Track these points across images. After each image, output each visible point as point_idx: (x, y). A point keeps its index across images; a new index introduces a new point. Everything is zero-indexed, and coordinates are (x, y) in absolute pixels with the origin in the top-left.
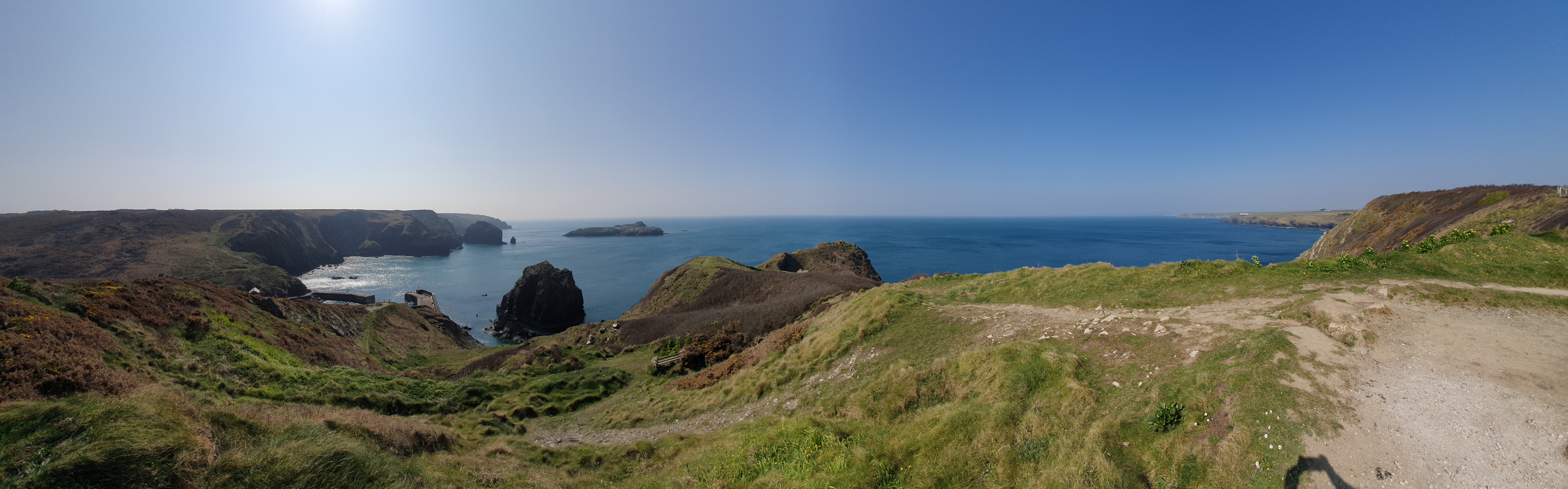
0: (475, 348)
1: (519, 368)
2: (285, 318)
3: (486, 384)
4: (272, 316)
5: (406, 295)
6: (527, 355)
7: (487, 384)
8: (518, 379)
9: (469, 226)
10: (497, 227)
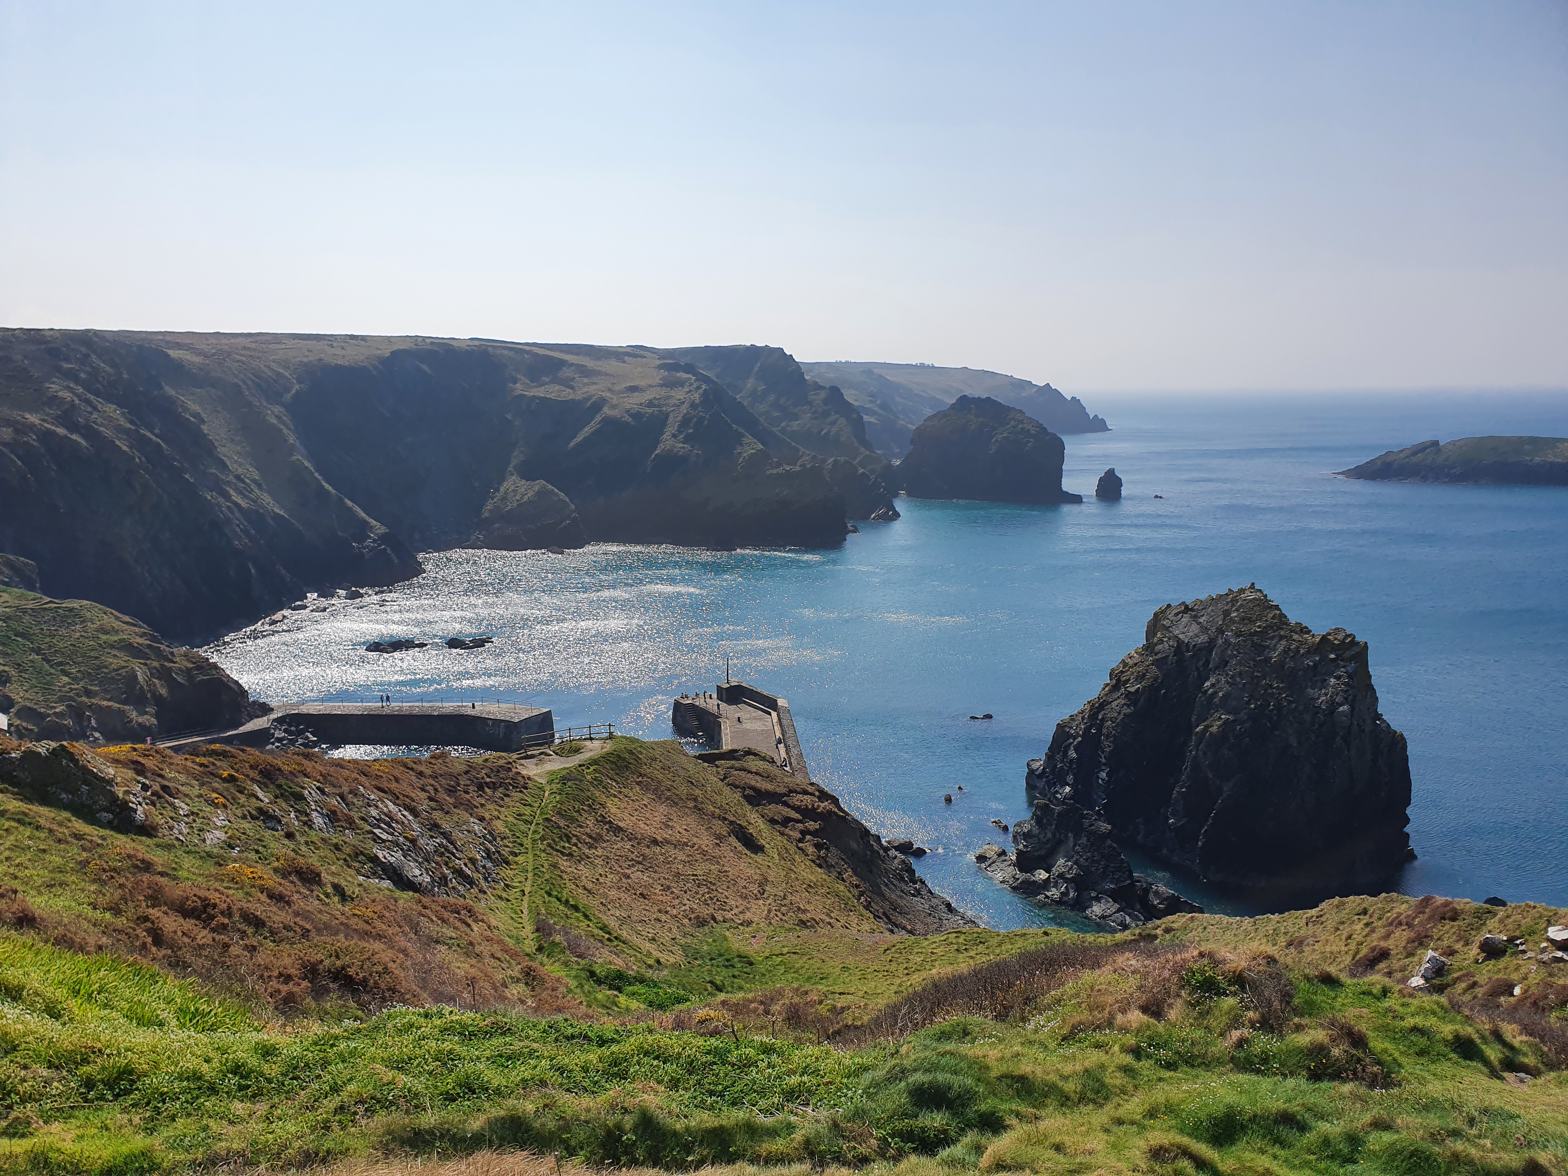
0: (938, 930)
1: (1110, 1024)
2: (147, 830)
3: (980, 1067)
4: (80, 826)
5: (677, 706)
6: (1145, 976)
7: (987, 1068)
8: (1102, 1067)
9: (925, 420)
10: (1040, 426)
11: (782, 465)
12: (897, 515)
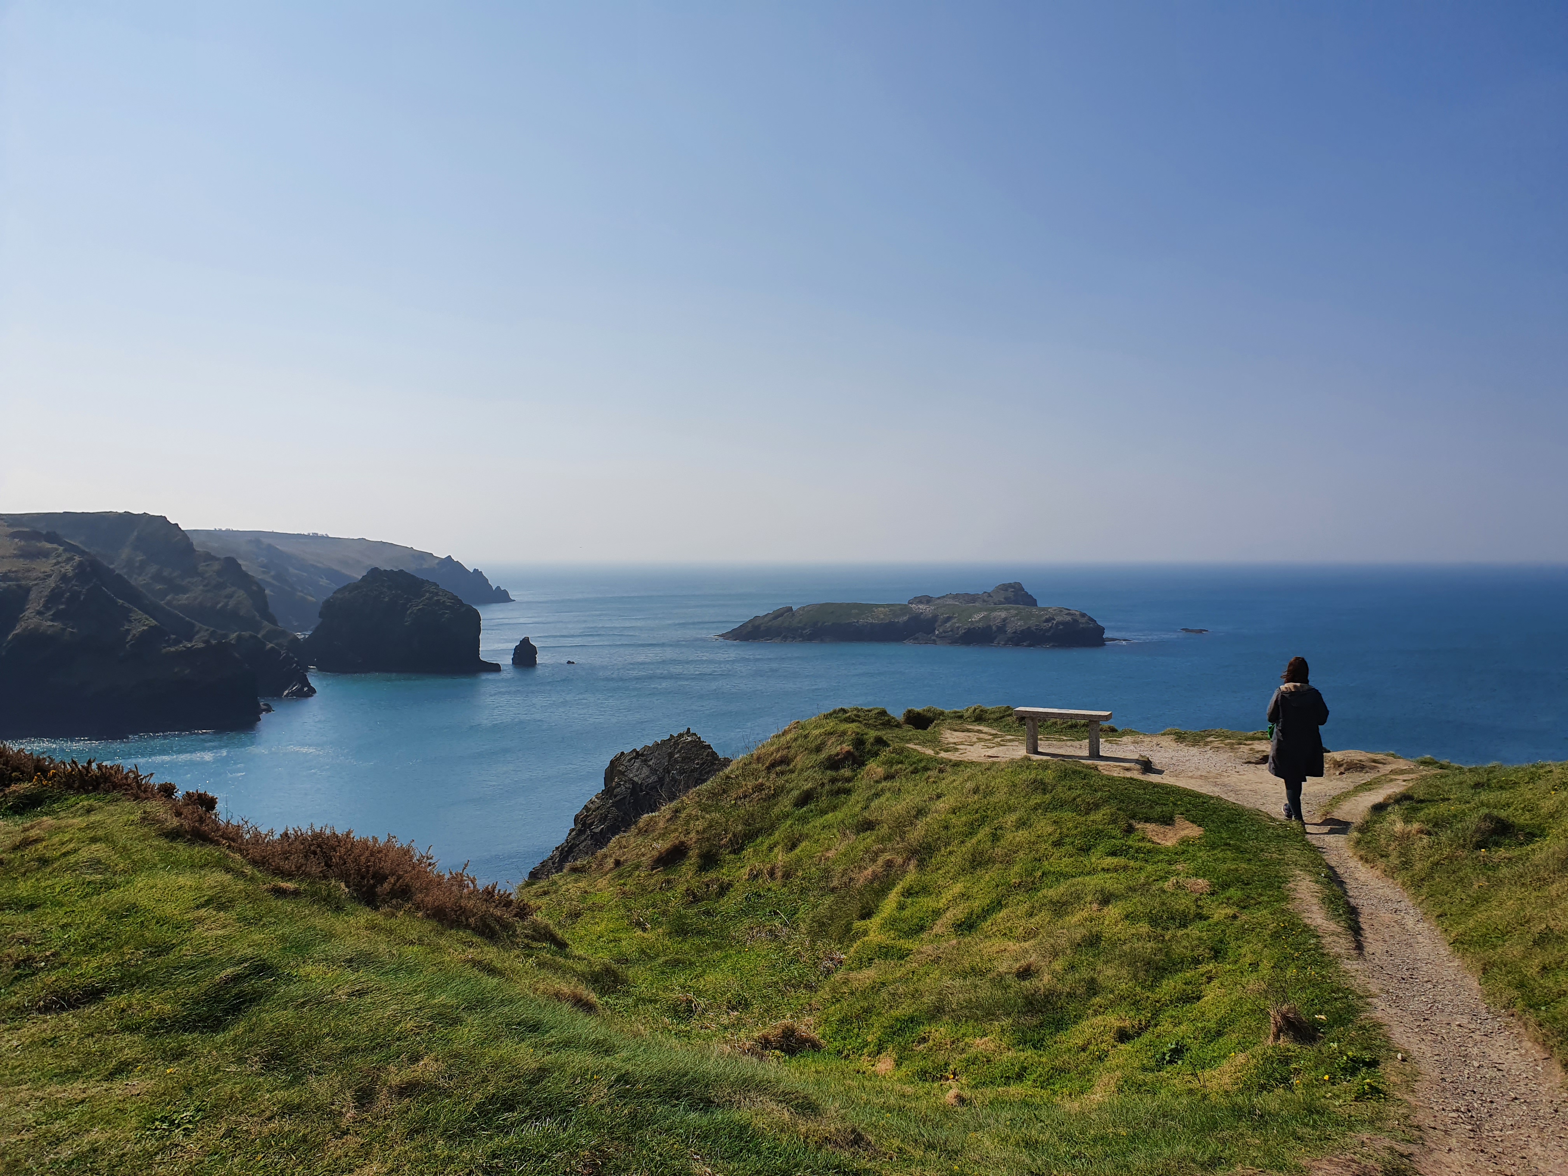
9: (335, 593)
10: (455, 598)
11: (181, 642)
12: (312, 691)
